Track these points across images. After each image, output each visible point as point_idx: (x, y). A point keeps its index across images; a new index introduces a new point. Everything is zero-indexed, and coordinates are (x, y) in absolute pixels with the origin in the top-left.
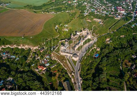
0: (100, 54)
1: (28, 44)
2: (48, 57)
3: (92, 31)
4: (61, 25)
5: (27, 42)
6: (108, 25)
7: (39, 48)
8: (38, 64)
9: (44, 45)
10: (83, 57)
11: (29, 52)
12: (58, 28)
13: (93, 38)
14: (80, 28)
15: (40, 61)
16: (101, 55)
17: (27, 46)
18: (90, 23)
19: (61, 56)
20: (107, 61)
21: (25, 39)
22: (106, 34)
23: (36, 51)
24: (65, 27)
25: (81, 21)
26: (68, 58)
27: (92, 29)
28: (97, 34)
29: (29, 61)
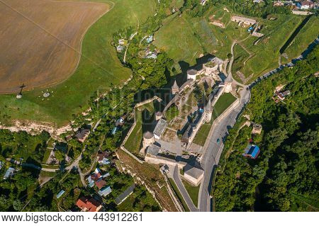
0: (264, 145)
1: (38, 121)
2: (104, 161)
3: (232, 62)
4: (132, 36)
5: (33, 112)
6: (277, 39)
7: (73, 127)
8: (77, 191)
9: (87, 117)
10: (215, 166)
11: (45, 143)
12: (124, 50)
13: (238, 87)
14: (192, 52)
15: (82, 175)
16: (266, 148)
17: (34, 126)
18: (222, 31)
19: (147, 165)
20: (290, 172)
21: (27, 103)
22: (275, 70)
23: (66, 139)
24: (144, 43)
25: (195, 25)
26: (170, 175)
27: (229, 56)
28: (247, 74)
29: (47, 180)
